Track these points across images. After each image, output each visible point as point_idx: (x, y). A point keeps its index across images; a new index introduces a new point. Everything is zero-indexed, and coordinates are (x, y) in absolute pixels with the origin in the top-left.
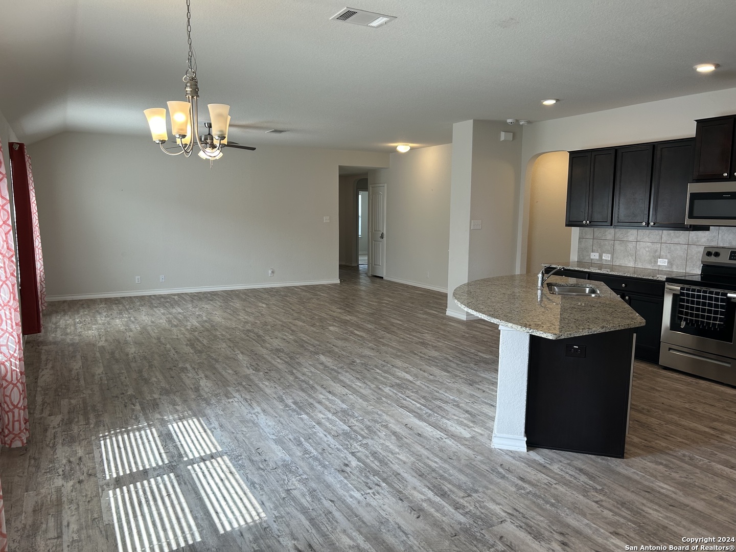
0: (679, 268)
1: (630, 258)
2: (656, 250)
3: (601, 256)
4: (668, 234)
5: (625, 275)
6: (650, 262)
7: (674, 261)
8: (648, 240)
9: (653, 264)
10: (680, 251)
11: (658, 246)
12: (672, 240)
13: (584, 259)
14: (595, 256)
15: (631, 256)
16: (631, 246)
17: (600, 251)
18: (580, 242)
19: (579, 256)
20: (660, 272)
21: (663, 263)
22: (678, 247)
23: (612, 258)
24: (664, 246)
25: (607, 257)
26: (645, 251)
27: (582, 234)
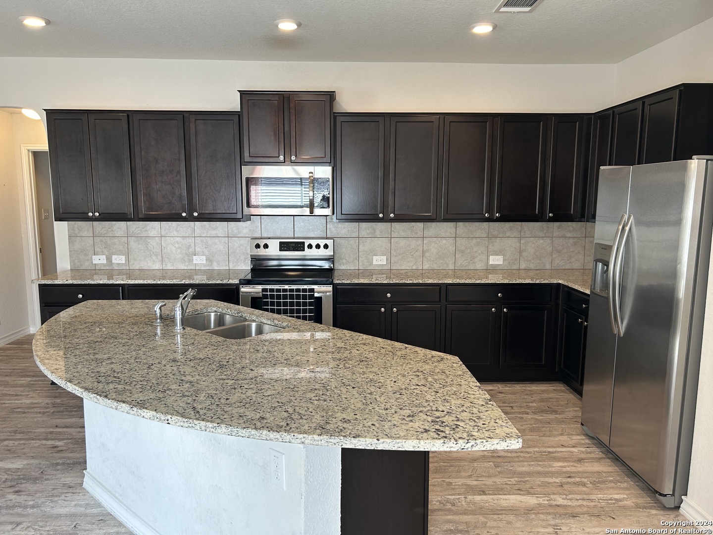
0: (221, 264)
1: (154, 258)
2: (190, 246)
3: (109, 259)
4: (201, 226)
5: (182, 282)
6: (183, 261)
7: (213, 257)
8: (176, 234)
9: (187, 264)
10: (220, 246)
11: (190, 241)
12: (207, 232)
13: (81, 265)
14: (99, 260)
15: (156, 255)
16: (153, 243)
17: (106, 253)
18: (71, 242)
19: (72, 262)
20: (197, 272)
21: (199, 261)
22: (216, 240)
23: (128, 260)
24: (198, 240)
25: (119, 260)
26: (174, 248)
27: (73, 230)
